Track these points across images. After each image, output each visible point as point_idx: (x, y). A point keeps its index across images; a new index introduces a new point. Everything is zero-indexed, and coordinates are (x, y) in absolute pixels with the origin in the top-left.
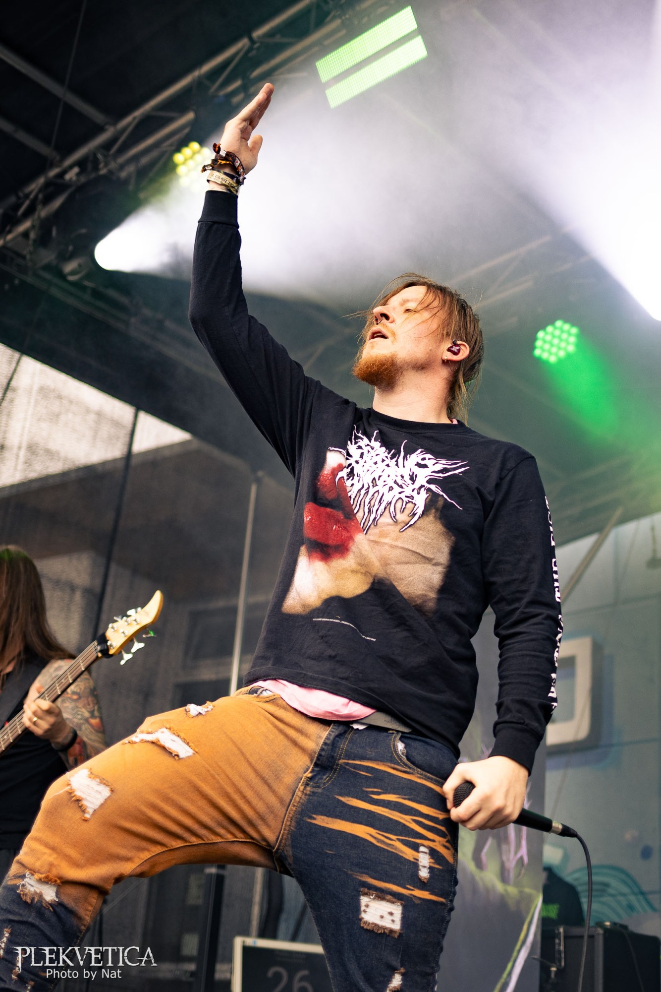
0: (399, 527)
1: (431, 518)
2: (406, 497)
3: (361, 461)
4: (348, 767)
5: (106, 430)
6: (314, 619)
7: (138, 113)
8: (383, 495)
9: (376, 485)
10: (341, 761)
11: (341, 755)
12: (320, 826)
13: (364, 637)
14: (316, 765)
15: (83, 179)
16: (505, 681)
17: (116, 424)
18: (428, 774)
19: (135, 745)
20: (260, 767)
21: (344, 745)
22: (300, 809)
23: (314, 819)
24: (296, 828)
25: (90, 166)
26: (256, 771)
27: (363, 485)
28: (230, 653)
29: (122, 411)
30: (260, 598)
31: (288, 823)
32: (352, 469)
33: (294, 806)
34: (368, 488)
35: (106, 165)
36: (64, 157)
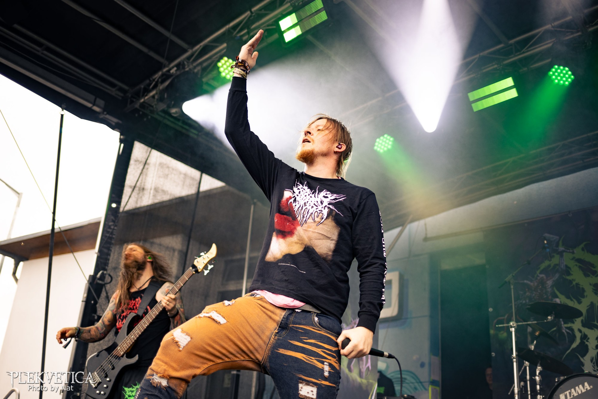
0: (316, 224)
1: (330, 220)
2: (319, 211)
3: (299, 195)
4: (293, 328)
5: (188, 181)
6: (279, 264)
7: (202, 44)
8: (309, 210)
9: (306, 206)
10: (291, 325)
11: (290, 323)
12: (281, 353)
13: (300, 271)
14: (280, 327)
15: (178, 73)
16: (363, 293)
17: (193, 179)
18: (328, 331)
19: (201, 318)
20: (255, 328)
21: (292, 318)
22: (272, 346)
23: (279, 350)
24: (271, 354)
25: (181, 67)
26: (253, 330)
27: (300, 205)
28: (242, 278)
29: (195, 173)
30: (255, 254)
31: (268, 352)
32: (295, 198)
33: (270, 345)
34: (303, 207)
35: (188, 66)
36: (170, 63)
